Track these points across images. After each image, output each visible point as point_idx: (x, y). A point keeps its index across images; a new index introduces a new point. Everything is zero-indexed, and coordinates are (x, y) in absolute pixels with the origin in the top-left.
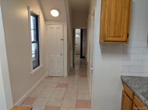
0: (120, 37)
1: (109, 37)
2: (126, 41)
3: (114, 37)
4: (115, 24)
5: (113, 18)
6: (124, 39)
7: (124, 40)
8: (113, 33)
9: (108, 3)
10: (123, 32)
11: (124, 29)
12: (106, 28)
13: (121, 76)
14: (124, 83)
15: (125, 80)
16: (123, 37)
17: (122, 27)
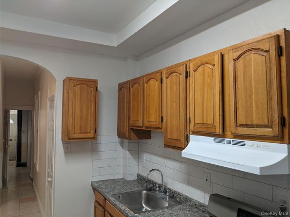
0: (87, 133)
1: (75, 133)
2: (94, 138)
3: (80, 133)
4: (81, 118)
5: (78, 112)
6: (91, 135)
7: (91, 137)
8: (79, 128)
9: (72, 95)
10: (90, 127)
11: (90, 124)
12: (70, 124)
13: (92, 182)
14: (95, 189)
15: (96, 185)
16: (90, 133)
17: (89, 123)
